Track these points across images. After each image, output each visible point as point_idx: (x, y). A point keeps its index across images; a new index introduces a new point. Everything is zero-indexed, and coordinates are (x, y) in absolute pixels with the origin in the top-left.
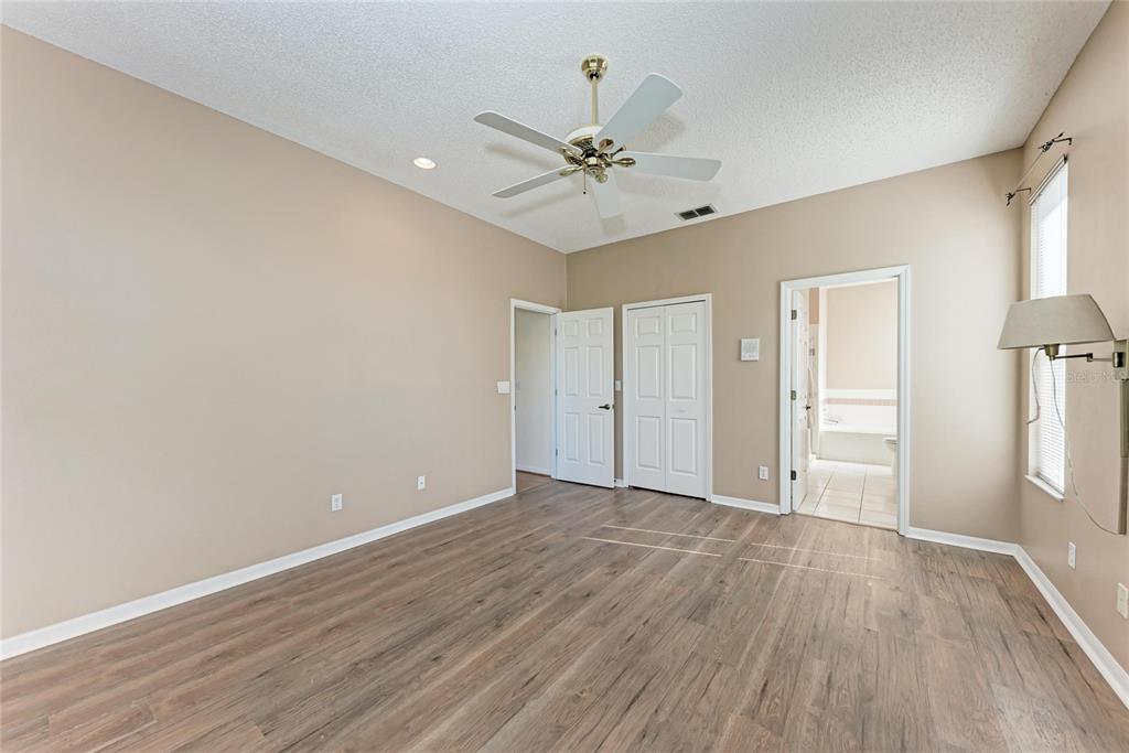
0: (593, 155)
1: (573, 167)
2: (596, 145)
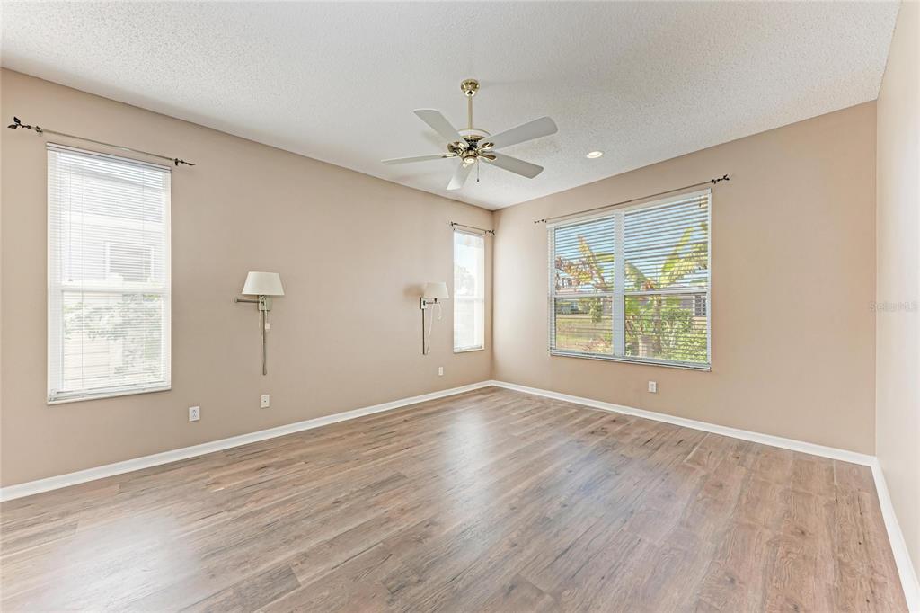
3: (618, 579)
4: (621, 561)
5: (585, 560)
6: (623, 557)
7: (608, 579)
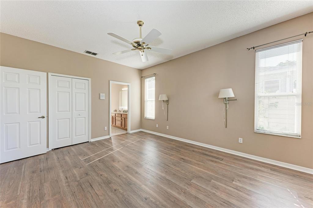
0: (140, 46)
1: (135, 48)
2: (141, 43)
3: (71, 196)
4: (76, 200)
5: (85, 190)
6: (77, 201)
7: (73, 194)
